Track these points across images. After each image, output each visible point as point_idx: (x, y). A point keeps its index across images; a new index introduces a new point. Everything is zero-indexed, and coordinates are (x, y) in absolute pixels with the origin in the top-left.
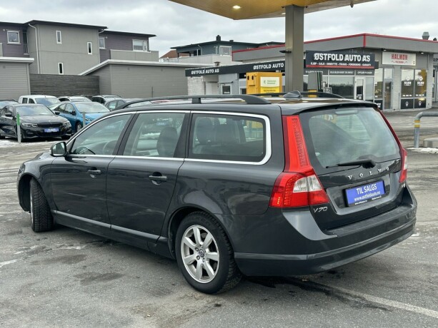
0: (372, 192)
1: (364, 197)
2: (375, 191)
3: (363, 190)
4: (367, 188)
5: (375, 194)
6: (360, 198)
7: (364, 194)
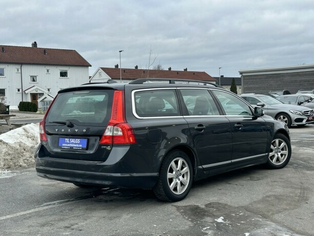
0: (76, 144)
1: (68, 145)
2: (78, 144)
3: (69, 141)
4: (73, 141)
5: (78, 146)
6: (66, 145)
7: (69, 143)
